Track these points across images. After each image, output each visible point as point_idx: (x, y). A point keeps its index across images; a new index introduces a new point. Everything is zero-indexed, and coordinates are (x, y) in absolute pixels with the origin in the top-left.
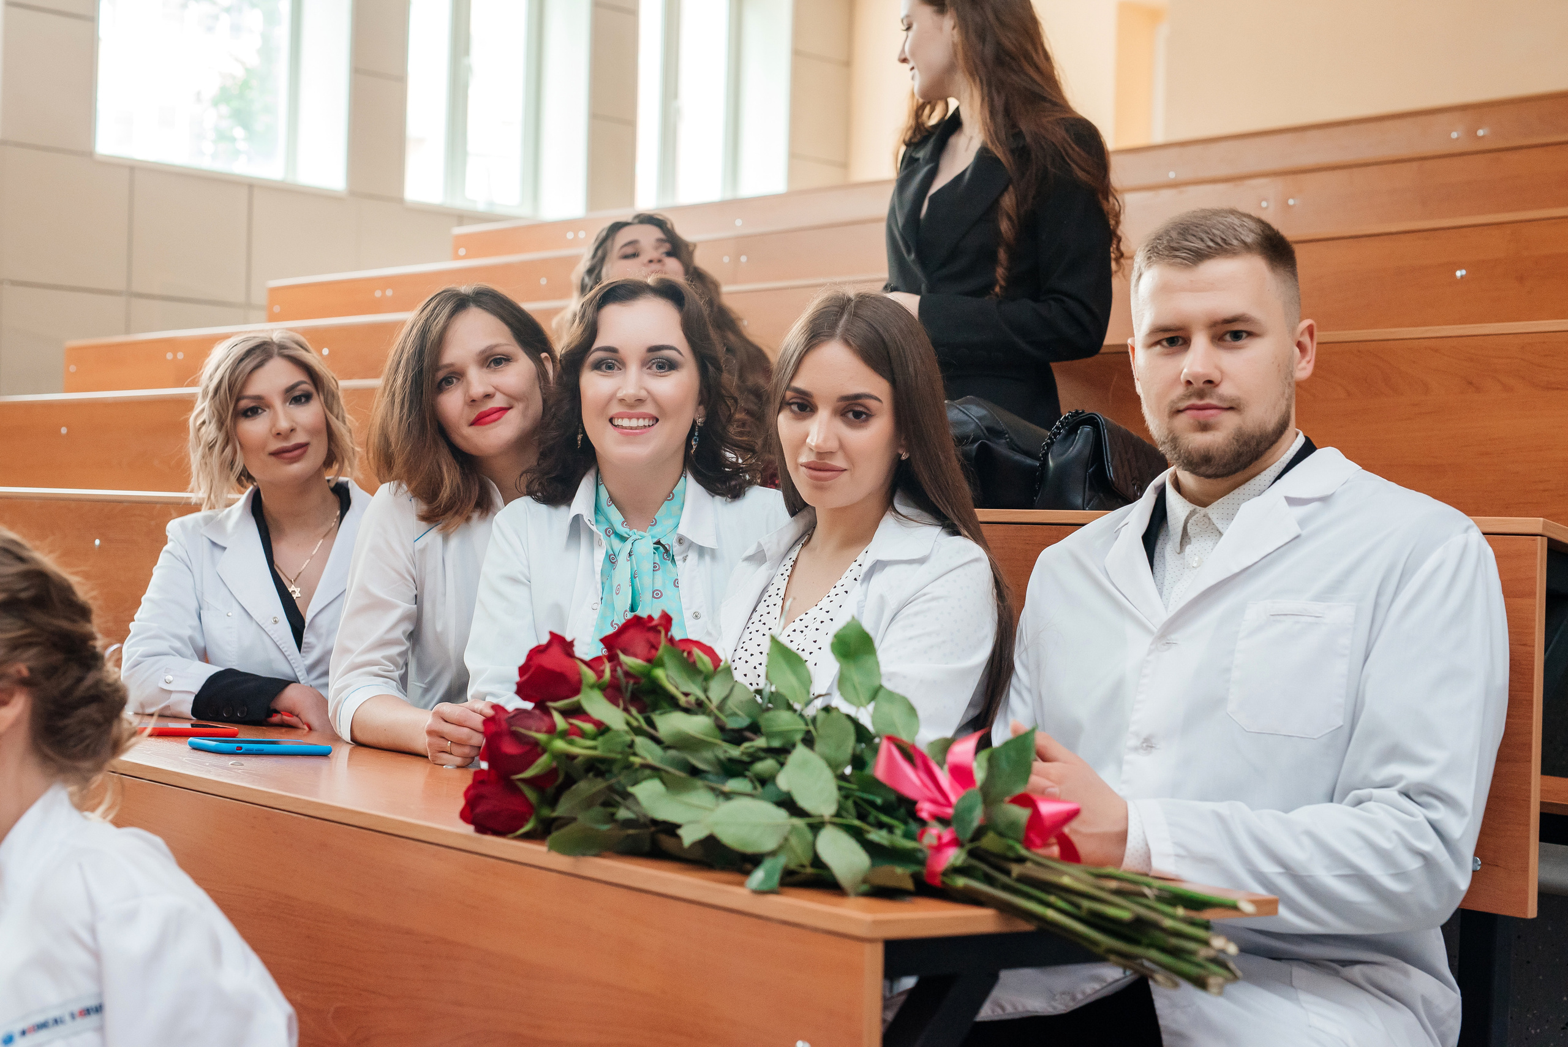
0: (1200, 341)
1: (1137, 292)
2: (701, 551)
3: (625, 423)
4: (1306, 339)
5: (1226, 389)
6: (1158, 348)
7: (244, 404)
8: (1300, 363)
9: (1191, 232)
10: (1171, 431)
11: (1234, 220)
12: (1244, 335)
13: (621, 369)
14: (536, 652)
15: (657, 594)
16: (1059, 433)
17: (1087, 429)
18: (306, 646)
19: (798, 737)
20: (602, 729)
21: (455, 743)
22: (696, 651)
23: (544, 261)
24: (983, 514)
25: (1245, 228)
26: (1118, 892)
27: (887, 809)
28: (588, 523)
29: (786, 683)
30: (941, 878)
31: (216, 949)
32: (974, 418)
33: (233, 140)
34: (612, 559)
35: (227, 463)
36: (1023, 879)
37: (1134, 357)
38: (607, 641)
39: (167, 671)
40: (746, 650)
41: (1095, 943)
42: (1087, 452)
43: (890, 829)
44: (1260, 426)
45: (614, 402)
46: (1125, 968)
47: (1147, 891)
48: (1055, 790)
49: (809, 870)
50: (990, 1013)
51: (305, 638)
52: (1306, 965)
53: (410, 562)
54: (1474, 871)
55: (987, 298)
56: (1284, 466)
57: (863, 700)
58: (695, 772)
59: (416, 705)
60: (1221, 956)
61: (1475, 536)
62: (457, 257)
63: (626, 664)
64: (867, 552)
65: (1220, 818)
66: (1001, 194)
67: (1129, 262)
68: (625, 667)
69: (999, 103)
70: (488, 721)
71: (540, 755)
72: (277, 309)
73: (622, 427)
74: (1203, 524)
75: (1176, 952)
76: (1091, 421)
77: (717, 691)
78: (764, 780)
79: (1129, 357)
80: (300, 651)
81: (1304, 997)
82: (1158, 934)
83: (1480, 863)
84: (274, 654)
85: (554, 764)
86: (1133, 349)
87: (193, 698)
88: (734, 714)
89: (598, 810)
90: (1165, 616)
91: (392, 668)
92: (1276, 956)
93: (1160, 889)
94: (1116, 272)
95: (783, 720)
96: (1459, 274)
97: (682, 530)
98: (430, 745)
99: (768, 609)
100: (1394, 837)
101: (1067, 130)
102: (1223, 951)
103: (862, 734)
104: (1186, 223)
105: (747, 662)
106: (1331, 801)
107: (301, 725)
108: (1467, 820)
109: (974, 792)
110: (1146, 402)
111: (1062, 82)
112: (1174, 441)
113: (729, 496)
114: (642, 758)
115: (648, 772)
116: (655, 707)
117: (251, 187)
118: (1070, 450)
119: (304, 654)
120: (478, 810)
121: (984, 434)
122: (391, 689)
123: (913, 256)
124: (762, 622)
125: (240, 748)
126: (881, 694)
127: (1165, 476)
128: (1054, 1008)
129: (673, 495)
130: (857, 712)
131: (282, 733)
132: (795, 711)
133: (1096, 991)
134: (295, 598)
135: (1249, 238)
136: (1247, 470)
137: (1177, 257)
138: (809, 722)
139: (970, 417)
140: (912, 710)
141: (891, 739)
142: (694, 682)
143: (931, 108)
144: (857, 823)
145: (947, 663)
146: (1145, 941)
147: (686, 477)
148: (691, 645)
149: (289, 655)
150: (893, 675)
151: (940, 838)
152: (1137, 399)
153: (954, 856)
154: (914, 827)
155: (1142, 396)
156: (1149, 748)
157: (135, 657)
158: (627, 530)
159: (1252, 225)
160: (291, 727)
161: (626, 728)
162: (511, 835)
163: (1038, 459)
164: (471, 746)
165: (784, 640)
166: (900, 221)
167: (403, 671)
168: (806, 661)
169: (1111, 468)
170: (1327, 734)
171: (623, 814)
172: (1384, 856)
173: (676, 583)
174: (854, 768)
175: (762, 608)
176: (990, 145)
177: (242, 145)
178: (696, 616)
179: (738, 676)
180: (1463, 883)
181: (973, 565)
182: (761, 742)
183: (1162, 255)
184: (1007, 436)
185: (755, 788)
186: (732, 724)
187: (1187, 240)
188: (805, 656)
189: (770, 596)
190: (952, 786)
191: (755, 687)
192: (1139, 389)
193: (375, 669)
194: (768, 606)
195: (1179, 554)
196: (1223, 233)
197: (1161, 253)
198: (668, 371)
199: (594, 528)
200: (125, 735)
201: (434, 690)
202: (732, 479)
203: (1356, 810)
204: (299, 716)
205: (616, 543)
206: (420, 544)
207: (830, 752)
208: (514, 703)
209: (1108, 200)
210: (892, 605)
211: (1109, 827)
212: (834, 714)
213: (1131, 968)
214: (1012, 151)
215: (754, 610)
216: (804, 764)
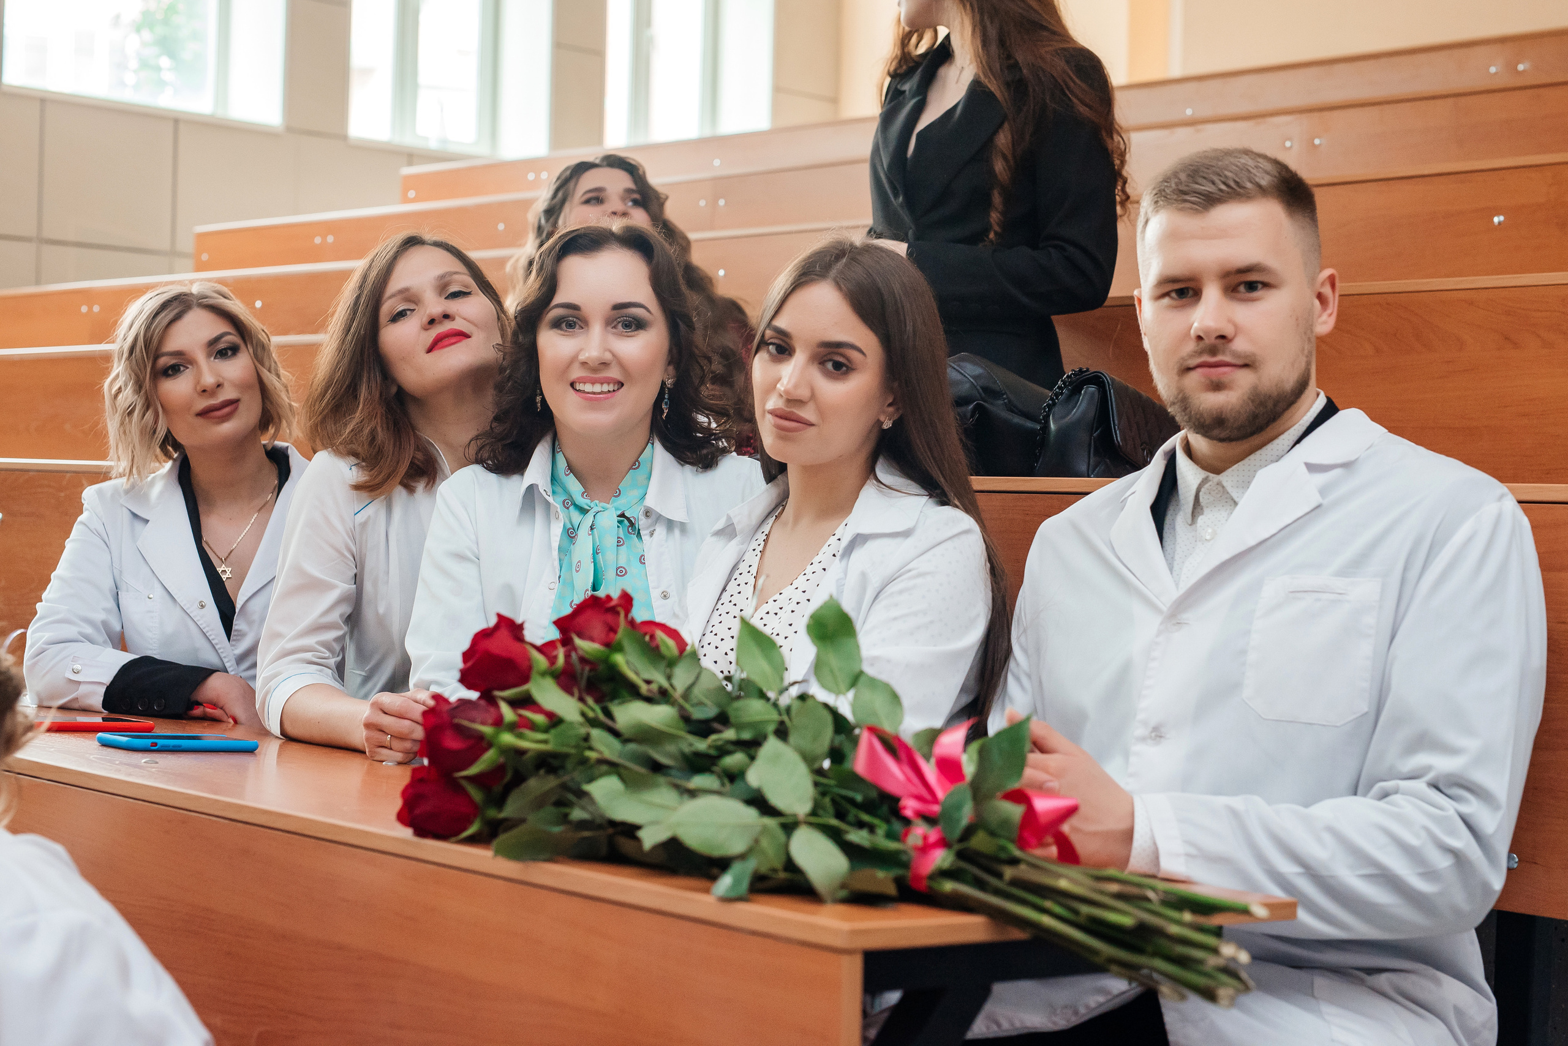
0: (1212, 293)
1: (1143, 239)
2: (670, 524)
3: (588, 388)
4: (1327, 290)
5: (1240, 345)
6: (1166, 301)
7: (163, 361)
8: (1320, 316)
9: (1201, 174)
10: (1181, 390)
11: (1245, 160)
12: (1260, 286)
13: (582, 328)
14: (482, 637)
15: (621, 572)
16: (1062, 394)
17: (1092, 389)
18: (236, 633)
19: (771, 728)
20: (555, 721)
21: (396, 737)
22: (660, 634)
23: (502, 205)
24: (979, 482)
25: (1260, 169)
26: (1119, 896)
27: (868, 806)
28: (544, 494)
29: (757, 670)
30: (926, 883)
31: (124, 970)
32: (968, 377)
33: (158, 69)
34: (570, 534)
35: (148, 429)
36: (1016, 882)
37: (1140, 310)
38: (560, 623)
39: (75, 659)
40: (716, 635)
41: (1095, 952)
42: (1092, 414)
43: (872, 829)
44: (1276, 385)
45: (576, 365)
46: (1131, 980)
47: (1151, 894)
48: (1054, 784)
49: (782, 875)
50: (984, 1029)
51: (235, 625)
52: (1329, 974)
53: (349, 537)
54: (1509, 870)
55: (980, 245)
56: (1304, 429)
57: (843, 687)
58: (657, 768)
59: (354, 695)
60: (1232, 965)
61: (1510, 504)
62: (406, 200)
63: (582, 649)
64: (846, 525)
65: (1234, 813)
66: (995, 132)
67: (1136, 206)
68: (581, 652)
69: (993, 32)
70: (429, 713)
71: (486, 750)
72: (205, 257)
73: (584, 392)
74: (1217, 493)
75: (1183, 962)
76: (1097, 380)
77: (681, 679)
78: (734, 777)
79: (1135, 310)
80: (229, 640)
81: (1327, 1009)
82: (1163, 942)
83: (1517, 860)
84: (201, 642)
85: (502, 760)
86: (1140, 301)
87: (104, 690)
88: (700, 704)
89: (549, 811)
90: (1175, 594)
91: (327, 655)
92: (1297, 964)
93: (1165, 892)
94: (1121, 216)
95: (754, 709)
96: (1496, 220)
97: (650, 502)
98: (367, 739)
99: (739, 589)
100: (1423, 834)
101: (1068, 62)
102: (1234, 959)
103: (840, 724)
104: (1196, 164)
105: (717, 648)
106: (1355, 794)
107: (225, 718)
108: (1500, 814)
109: (963, 787)
110: (1154, 359)
111: (1062, 8)
112: (1184, 401)
113: (700, 466)
114: (600, 752)
115: (604, 768)
116: (614, 696)
117: (177, 122)
118: (1073, 412)
119: (233, 643)
120: (417, 812)
121: (980, 395)
122: (326, 677)
123: (901, 199)
124: (733, 603)
125: (155, 744)
126: (862, 679)
127: (1175, 441)
128: (1054, 1023)
129: (639, 463)
130: (836, 700)
131: (204, 727)
132: (768, 699)
133: (1101, 1005)
134: (224, 580)
135: (1265, 180)
136: (1263, 433)
137: (1186, 201)
138: (783, 712)
139: (965, 376)
140: (895, 698)
141: (872, 730)
142: (656, 668)
143: (918, 36)
144: (834, 822)
145: (935, 646)
146: (1150, 949)
147: (653, 444)
148: (653, 628)
149: (217, 644)
150: (874, 660)
151: (925, 838)
152: (1144, 355)
153: (941, 858)
154: (898, 826)
155: (1149, 353)
156: (1158, 739)
157: (39, 644)
158: (588, 501)
159: (1268, 166)
160: (215, 720)
161: (580, 719)
162: (454, 839)
163: (1039, 422)
164: (413, 740)
165: (756, 622)
166: (886, 162)
167: (340, 658)
168: (781, 646)
169: (1118, 432)
170: (1350, 722)
171: (577, 814)
172: (1411, 853)
173: (642, 560)
174: (833, 762)
175: (732, 587)
176: (982, 78)
177: (167, 76)
178: (665, 596)
179: (706, 663)
180: (1497, 883)
181: (964, 537)
182: (730, 734)
183: (1170, 199)
184: (1005, 396)
185: (723, 785)
186: (698, 714)
187: (1197, 183)
188: (779, 641)
189: (741, 574)
190: (939, 780)
191: (726, 673)
192: (1147, 345)
193: (308, 656)
194: (739, 585)
195: (1190, 525)
196: (1236, 175)
197: (1168, 197)
198: (635, 330)
199: (550, 499)
200: (20, 730)
201: (375, 679)
202: (703, 448)
203: (1382, 804)
204: (224, 708)
205: (576, 516)
206: (361, 518)
207: (807, 745)
208: (457, 692)
209: (1112, 138)
210: (875, 583)
211: (1114, 824)
212: (809, 702)
213: (1136, 979)
214: (1008, 85)
215: (724, 589)
216: (776, 758)
